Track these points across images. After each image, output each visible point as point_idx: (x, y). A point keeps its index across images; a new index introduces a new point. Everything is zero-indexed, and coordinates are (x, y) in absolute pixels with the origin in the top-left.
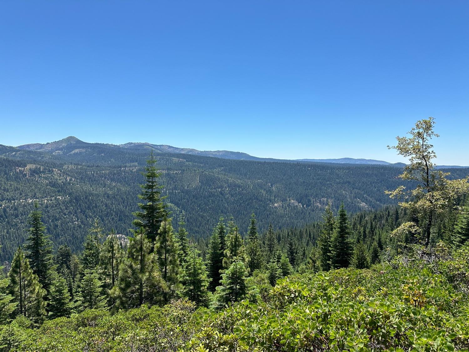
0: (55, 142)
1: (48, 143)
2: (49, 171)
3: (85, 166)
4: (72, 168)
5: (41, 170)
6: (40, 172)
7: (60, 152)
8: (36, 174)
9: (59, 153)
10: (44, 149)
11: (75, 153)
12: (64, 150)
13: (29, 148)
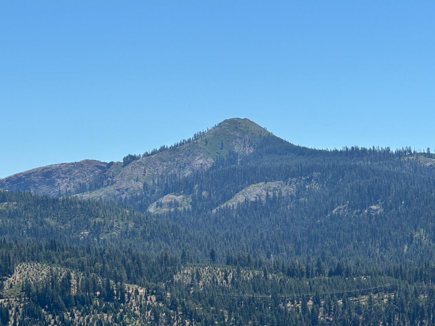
0: (163, 149)
1: (130, 159)
2: (108, 296)
3: (276, 269)
4: (214, 281)
5: (74, 291)
6: (68, 303)
7: (179, 198)
8: (50, 310)
9: (177, 204)
10: (110, 189)
11: (246, 201)
12: (201, 189)
13: (52, 183)
